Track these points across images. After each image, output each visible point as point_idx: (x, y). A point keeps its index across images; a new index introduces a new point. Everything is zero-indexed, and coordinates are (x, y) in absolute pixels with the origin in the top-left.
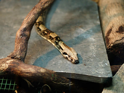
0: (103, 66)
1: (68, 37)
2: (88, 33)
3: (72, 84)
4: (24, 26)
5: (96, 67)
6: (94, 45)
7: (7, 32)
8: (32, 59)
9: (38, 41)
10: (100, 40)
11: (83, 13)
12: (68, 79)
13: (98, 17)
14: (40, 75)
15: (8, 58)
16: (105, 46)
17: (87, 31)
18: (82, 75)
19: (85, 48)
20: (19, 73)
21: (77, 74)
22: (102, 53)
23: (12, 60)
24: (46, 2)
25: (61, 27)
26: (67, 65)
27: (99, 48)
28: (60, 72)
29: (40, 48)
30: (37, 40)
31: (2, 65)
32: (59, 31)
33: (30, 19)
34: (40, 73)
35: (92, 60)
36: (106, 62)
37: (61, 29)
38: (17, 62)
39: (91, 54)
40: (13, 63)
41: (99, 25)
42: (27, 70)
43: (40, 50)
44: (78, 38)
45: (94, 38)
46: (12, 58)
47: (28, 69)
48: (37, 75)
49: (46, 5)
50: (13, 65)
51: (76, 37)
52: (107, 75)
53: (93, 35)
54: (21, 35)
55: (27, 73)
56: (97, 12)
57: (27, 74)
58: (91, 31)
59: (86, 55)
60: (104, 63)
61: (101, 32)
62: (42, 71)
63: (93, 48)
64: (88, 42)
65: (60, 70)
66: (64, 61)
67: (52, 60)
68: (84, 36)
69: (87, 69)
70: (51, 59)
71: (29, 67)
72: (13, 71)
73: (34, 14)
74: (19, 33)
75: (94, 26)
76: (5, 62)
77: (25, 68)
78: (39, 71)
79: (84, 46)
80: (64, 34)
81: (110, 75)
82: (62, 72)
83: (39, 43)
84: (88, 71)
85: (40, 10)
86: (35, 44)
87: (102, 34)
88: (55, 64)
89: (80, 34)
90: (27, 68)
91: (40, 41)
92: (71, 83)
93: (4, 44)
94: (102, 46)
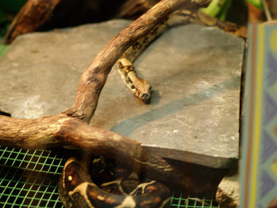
0: (226, 140)
1: (179, 93)
2: (215, 90)
3: (169, 170)
4: (97, 64)
5: (215, 141)
6: (220, 108)
7: (73, 80)
8: (108, 124)
9: (124, 98)
10: (233, 101)
11: (215, 56)
12: (164, 158)
13: (241, 64)
14: (112, 145)
15: (62, 115)
16: (238, 111)
17: (215, 86)
18: (187, 153)
19: (203, 111)
20: (78, 140)
21: (178, 151)
22: (231, 120)
23: (69, 119)
24: (139, 28)
25: (170, 78)
26: (165, 136)
27: (227, 113)
28: (150, 145)
29: (125, 109)
30: (123, 96)
31: (51, 126)
32: (166, 83)
33: (108, 54)
34: (111, 141)
35: (210, 130)
36: (233, 135)
37: (169, 81)
38: (76, 121)
39: (211, 122)
40: (70, 123)
41: (238, 77)
42: (91, 136)
43: (125, 111)
44: (195, 95)
45: (224, 98)
46: (70, 115)
47: (93, 134)
48: (107, 144)
49: (139, 32)
50: (68, 126)
51: (191, 95)
52: (230, 154)
53: (224, 92)
54: (89, 79)
55: (91, 140)
56: (242, 56)
57: (91, 142)
58: (222, 86)
59: (201, 123)
60: (229, 136)
61: (239, 88)
62: (116, 137)
63: (218, 113)
64: (212, 103)
65: (150, 144)
66: (161, 130)
67: (141, 128)
68: (207, 93)
69: (198, 144)
70: (141, 126)
71: (94, 131)
72: (67, 137)
73: (116, 46)
74: (85, 77)
75: (229, 78)
76: (56, 121)
77: (87, 132)
78: (110, 138)
79: (202, 109)
80: (171, 89)
81: (234, 155)
82: (154, 146)
83: (125, 101)
84: (198, 146)
85: (127, 40)
86: (117, 101)
87: (239, 91)
88: (144, 134)
89: (200, 90)
90: (91, 132)
91: (128, 97)
92: (168, 166)
93: (64, 100)
94: (234, 110)
